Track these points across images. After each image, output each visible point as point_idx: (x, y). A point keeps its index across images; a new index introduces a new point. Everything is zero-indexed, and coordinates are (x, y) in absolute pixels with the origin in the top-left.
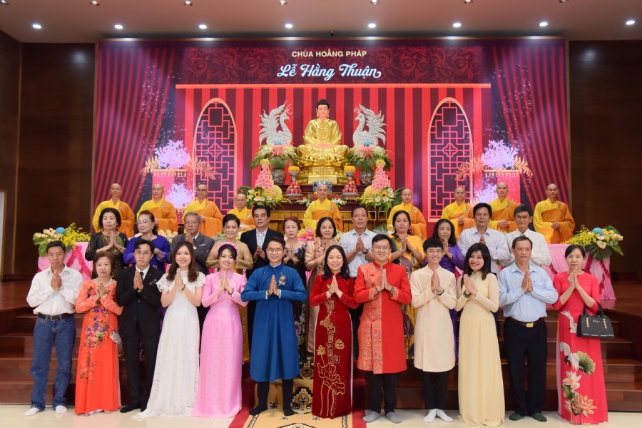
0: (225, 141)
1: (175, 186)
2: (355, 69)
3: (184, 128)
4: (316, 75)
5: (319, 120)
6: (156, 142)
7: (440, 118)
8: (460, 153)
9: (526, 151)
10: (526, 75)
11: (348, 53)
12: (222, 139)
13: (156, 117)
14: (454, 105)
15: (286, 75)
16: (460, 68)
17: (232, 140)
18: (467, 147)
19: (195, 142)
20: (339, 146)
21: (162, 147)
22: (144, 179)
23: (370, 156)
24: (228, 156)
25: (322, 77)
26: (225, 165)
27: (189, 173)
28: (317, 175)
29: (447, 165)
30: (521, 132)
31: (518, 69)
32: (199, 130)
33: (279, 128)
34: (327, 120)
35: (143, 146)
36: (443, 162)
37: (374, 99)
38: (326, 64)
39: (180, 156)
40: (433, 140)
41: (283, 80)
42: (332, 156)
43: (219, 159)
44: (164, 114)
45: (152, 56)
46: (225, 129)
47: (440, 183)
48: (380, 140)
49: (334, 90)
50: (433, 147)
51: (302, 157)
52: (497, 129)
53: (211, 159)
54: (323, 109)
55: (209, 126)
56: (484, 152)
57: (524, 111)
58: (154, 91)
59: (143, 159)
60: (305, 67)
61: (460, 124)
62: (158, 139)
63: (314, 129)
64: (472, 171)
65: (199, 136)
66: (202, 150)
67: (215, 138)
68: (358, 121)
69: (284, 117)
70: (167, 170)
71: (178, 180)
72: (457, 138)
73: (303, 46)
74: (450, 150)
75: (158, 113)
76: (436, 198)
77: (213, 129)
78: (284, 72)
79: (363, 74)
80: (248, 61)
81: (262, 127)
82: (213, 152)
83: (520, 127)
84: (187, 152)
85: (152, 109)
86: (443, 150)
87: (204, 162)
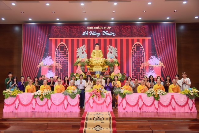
0: (65, 56)
1: (49, 71)
2: (107, 33)
3: (51, 52)
4: (95, 35)
5: (96, 50)
6: (43, 57)
7: (135, 48)
8: (141, 60)
9: (163, 59)
10: (162, 35)
11: (105, 28)
12: (64, 56)
13: (43, 49)
14: (139, 44)
15: (85, 35)
16: (141, 32)
17: (67, 56)
18: (144, 58)
19: (55, 57)
20: (103, 59)
22: (38, 69)
23: (112, 62)
24: (66, 61)
25: (96, 36)
26: (65, 64)
27: (53, 67)
28: (96, 69)
29: (137, 64)
30: (161, 53)
31: (160, 32)
32: (57, 53)
33: (83, 53)
34: (98, 50)
35: (38, 58)
36: (136, 63)
37: (113, 43)
38: (98, 31)
39: (50, 61)
40: (132, 56)
41: (84, 36)
42: (100, 62)
43: (63, 62)
44: (45, 48)
45: (41, 28)
46: (65, 53)
47: (135, 70)
48: (116, 56)
49: (100, 40)
50: (132, 58)
51: (91, 62)
52: (153, 52)
53: (61, 62)
54: (97, 46)
56: (149, 60)
57: (162, 46)
58: (42, 40)
59: (38, 62)
60: (91, 32)
61: (141, 50)
62: (43, 56)
63: (94, 53)
64: (145, 66)
65: (56, 55)
66: (57, 59)
67: (62, 56)
68: (109, 50)
69: (84, 49)
70: (46, 66)
71: (50, 69)
72: (140, 55)
73: (90, 25)
74: (138, 59)
75: (43, 47)
76: (134, 75)
77: (61, 52)
78: (84, 34)
79: (110, 35)
80: (72, 31)
81: (77, 52)
82: (61, 60)
83: (161, 51)
84: (53, 60)
85: (41, 46)
86: (136, 59)
87: (58, 63)
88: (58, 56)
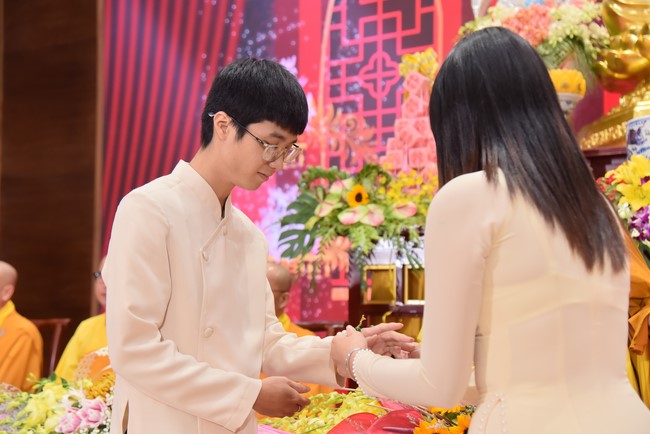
0: (407, 42)
1: (277, 194)
3: (296, 19)
12: (399, 34)
17: (427, 35)
19: (324, 58)
27: (311, 152)
32: (336, 17)
43: (391, 102)
53: (369, 103)
55: (362, 2)
65: (335, 38)
66: (343, 80)
67: (380, 37)
71: (284, 179)
77: (372, 9)
82: (374, 81)
87: (350, 116)
88: (350, 47)
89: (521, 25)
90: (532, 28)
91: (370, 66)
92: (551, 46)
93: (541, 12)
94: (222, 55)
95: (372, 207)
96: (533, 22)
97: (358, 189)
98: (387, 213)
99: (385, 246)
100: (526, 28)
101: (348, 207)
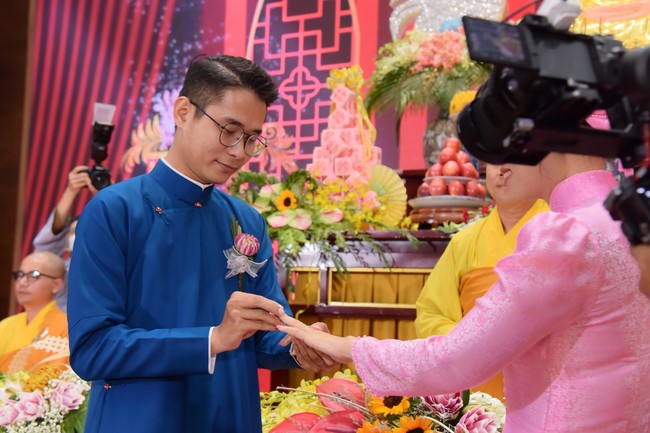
0: (326, 59)
3: (221, 32)
6: (159, 77)
12: (319, 51)
13: (159, 13)
17: (345, 52)
21: (170, 91)
32: (260, 33)
35: (129, 90)
46: (326, 24)
53: (289, 114)
55: (286, 19)
59: (127, 126)
62: (162, 69)
67: (301, 53)
77: (294, 27)
82: (294, 94)
88: (272, 60)
89: (436, 49)
90: (446, 51)
91: (291, 80)
92: (464, 69)
93: (455, 38)
94: (149, 62)
95: (300, 211)
96: (447, 46)
97: (287, 194)
98: (315, 218)
99: (311, 250)
100: (441, 51)
101: (277, 210)
